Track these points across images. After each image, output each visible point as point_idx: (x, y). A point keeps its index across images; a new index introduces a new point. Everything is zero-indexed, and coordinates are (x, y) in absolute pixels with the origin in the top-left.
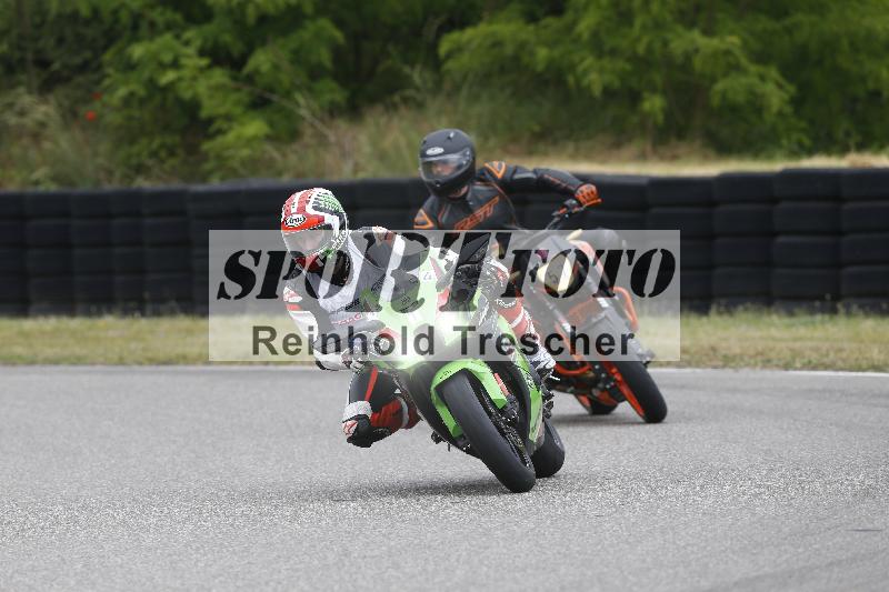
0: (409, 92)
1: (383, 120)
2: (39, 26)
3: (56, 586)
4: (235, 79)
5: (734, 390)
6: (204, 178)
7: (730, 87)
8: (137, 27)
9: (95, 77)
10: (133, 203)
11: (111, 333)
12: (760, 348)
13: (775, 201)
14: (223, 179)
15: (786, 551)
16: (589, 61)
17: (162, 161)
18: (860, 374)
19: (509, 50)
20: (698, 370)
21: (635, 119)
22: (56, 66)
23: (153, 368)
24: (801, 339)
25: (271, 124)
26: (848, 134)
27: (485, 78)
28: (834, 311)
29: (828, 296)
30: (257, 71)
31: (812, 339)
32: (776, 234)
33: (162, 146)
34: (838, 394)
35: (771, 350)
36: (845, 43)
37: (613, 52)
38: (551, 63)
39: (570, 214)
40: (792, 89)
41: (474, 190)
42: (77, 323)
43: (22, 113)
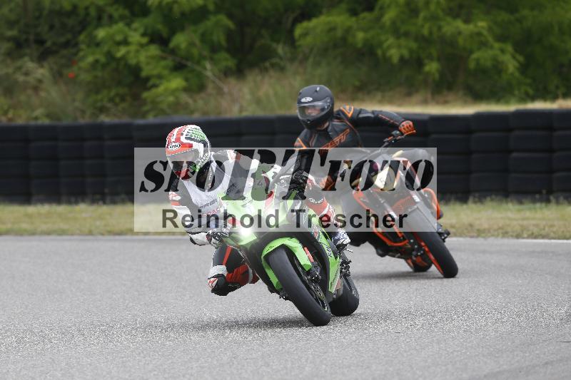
0: (275, 60)
1: (259, 78)
2: (38, 18)
3: (48, 377)
4: (163, 51)
5: (484, 252)
6: (144, 115)
7: (481, 56)
8: (101, 18)
9: (73, 51)
10: (98, 131)
11: (84, 215)
12: (500, 225)
13: (510, 130)
14: (155, 116)
15: (517, 355)
16: (391, 40)
17: (116, 105)
18: (565, 241)
19: (339, 33)
20: (461, 239)
21: (421, 77)
22: (49, 44)
23: (111, 237)
24: (527, 219)
25: (187, 80)
26: (557, 87)
27: (324, 51)
28: (548, 201)
29: (544, 192)
30: (178, 47)
31: (533, 219)
32: (511, 152)
33: (117, 95)
34: (551, 254)
35: (509, 225)
36: (556, 28)
37: (406, 34)
38: (366, 42)
39: (395, 140)
40: (521, 59)
41: (333, 125)
42: (62, 209)
43: (27, 74)
